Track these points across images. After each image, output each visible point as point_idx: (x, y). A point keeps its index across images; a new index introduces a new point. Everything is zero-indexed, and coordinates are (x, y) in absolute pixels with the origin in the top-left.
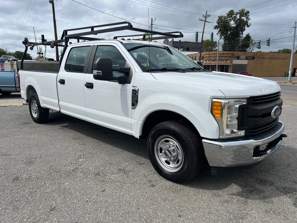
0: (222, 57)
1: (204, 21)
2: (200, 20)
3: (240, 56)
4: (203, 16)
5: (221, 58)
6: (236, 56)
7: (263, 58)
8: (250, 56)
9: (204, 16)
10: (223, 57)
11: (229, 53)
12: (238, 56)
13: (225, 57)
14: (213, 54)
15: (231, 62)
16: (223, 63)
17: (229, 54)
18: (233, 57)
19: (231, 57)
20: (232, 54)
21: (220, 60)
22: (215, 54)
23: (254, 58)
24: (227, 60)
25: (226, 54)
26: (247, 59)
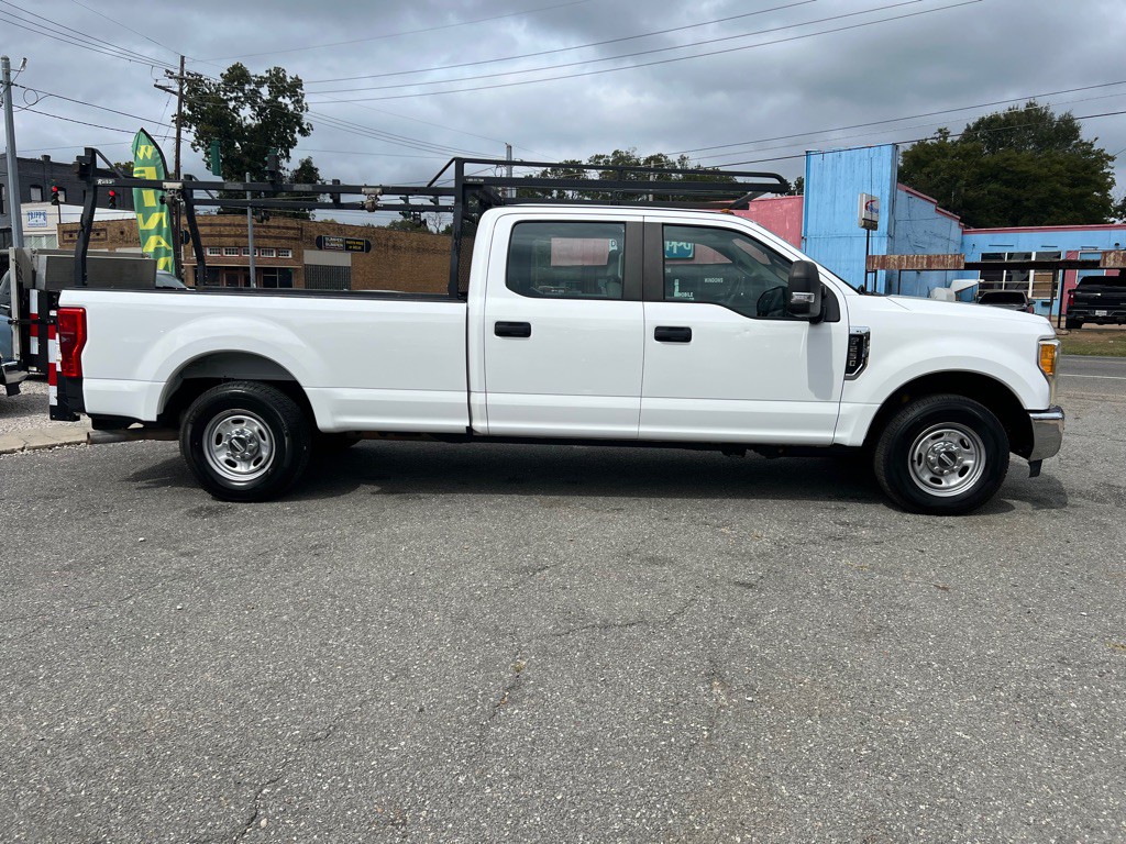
0: (264, 237)
1: (174, 93)
2: (160, 87)
3: (327, 239)
4: (168, 71)
5: (261, 242)
6: (311, 238)
7: (394, 246)
8: (356, 241)
9: (172, 73)
10: (267, 237)
11: (289, 225)
12: (320, 238)
13: (276, 237)
14: (226, 225)
15: (299, 257)
16: (271, 259)
17: (288, 228)
18: (301, 239)
19: (295, 239)
20: (298, 229)
21: (259, 248)
22: (234, 226)
23: (367, 247)
24: (286, 250)
25: (279, 227)
26: (347, 248)
